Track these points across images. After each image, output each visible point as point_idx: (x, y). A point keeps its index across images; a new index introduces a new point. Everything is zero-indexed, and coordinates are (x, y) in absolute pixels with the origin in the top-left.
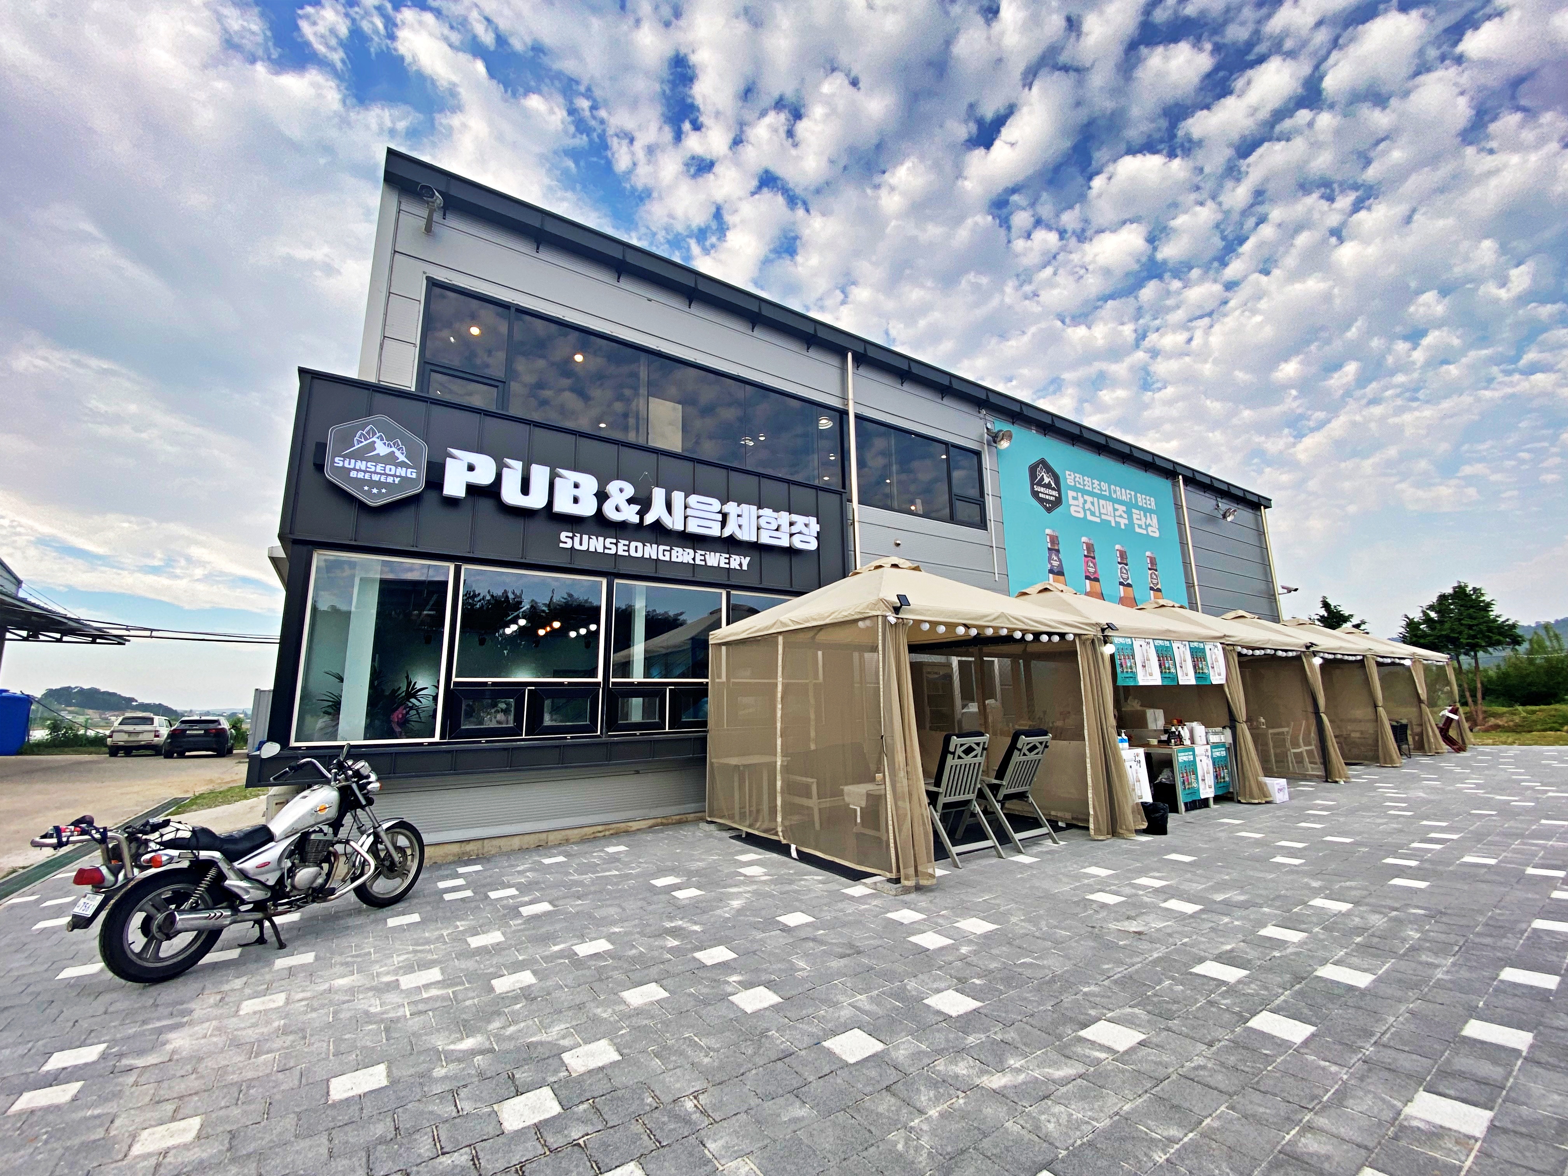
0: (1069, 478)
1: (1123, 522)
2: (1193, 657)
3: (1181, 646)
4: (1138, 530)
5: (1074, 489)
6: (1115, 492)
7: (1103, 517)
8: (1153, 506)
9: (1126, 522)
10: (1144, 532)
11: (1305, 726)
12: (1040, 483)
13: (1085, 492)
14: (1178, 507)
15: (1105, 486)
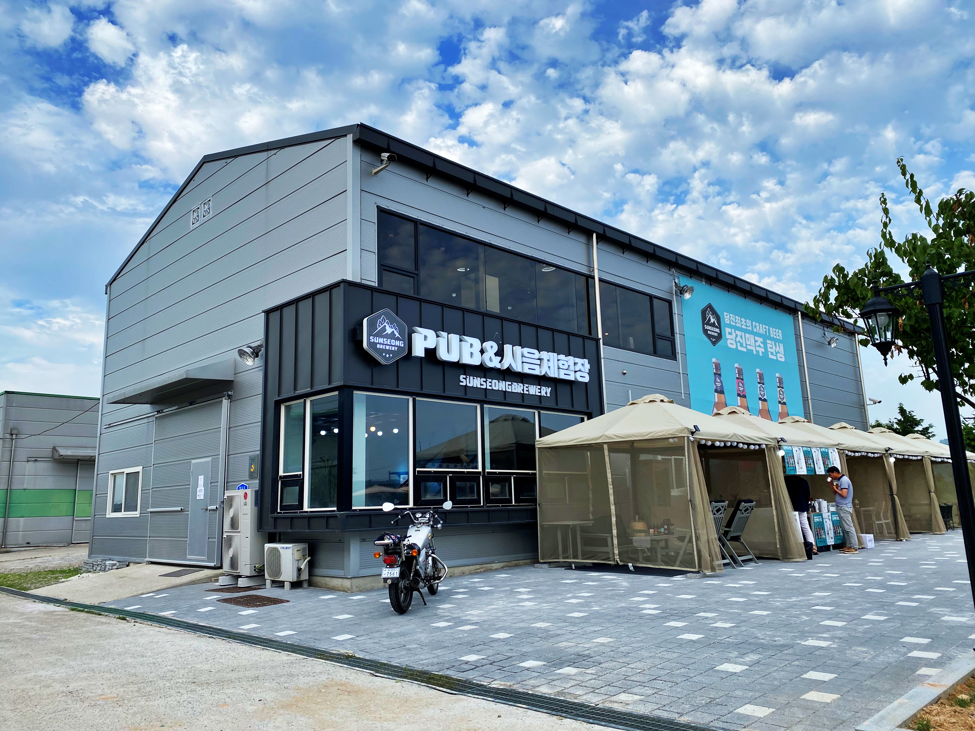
0: (727, 318)
1: (761, 350)
2: (822, 458)
3: (816, 451)
4: (771, 356)
5: (730, 326)
6: (755, 327)
7: (749, 347)
8: (781, 337)
9: (763, 350)
10: (775, 358)
11: (884, 505)
12: (708, 323)
13: (736, 328)
14: (797, 336)
15: (749, 322)
